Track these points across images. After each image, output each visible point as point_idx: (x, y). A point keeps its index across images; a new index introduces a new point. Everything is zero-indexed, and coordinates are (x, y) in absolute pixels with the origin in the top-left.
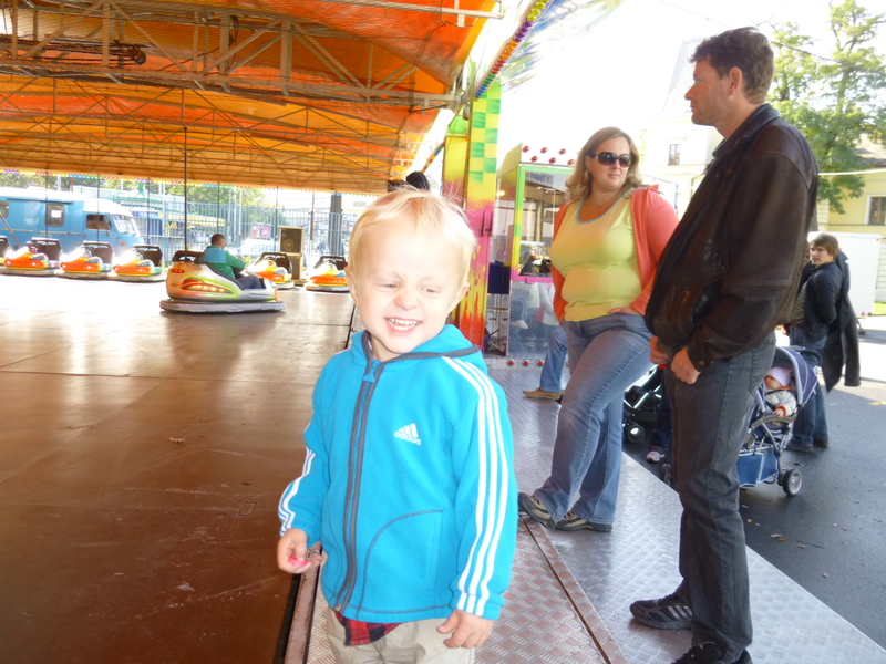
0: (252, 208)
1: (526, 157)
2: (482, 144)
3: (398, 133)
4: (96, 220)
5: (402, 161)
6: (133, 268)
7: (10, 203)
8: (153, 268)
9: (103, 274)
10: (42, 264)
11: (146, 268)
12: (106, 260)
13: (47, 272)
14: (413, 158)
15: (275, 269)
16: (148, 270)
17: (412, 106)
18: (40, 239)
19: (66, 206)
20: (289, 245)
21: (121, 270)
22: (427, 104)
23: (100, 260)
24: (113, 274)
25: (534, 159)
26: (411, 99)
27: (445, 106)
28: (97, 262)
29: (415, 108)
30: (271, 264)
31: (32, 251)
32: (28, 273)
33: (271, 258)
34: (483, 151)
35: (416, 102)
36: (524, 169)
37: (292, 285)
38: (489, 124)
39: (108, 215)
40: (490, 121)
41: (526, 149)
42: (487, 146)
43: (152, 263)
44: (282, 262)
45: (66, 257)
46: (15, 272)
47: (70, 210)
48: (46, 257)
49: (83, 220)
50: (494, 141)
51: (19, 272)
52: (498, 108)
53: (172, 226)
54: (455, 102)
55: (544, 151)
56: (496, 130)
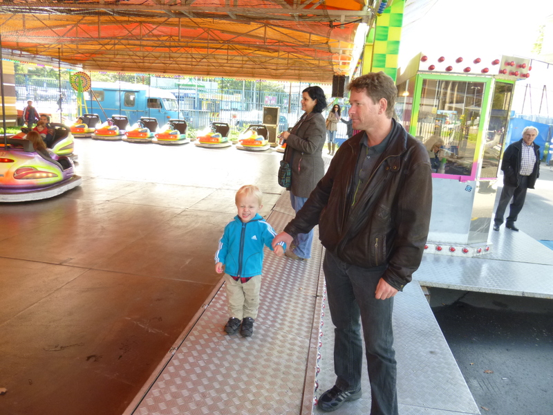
0: (266, 86)
1: (424, 66)
2: (384, 56)
3: (327, 43)
4: (153, 102)
5: (341, 62)
6: (166, 136)
7: (106, 93)
8: (179, 136)
9: (150, 139)
10: (115, 133)
11: (175, 135)
12: (152, 130)
13: (118, 138)
14: (349, 59)
15: (256, 136)
16: (176, 137)
17: (331, 22)
18: (117, 116)
19: (136, 93)
20: (269, 119)
21: (160, 136)
22: (343, 20)
23: (148, 130)
24: (155, 139)
25: (431, 68)
26: (327, 16)
27: (361, 21)
28: (146, 131)
29: (334, 23)
30: (254, 133)
31: (110, 124)
32: (106, 138)
33: (254, 129)
34: (384, 61)
35: (332, 19)
36: (421, 77)
37: (268, 147)
38: (391, 37)
39: (160, 99)
40: (393, 34)
41: (424, 59)
42: (388, 57)
43: (179, 132)
44: (263, 132)
45: (129, 128)
46: (99, 138)
47: (138, 96)
48: (118, 128)
49: (145, 103)
50: (395, 52)
51: (102, 138)
52: (400, 21)
53: (209, 102)
54: (368, 16)
55: (441, 60)
56: (398, 42)
